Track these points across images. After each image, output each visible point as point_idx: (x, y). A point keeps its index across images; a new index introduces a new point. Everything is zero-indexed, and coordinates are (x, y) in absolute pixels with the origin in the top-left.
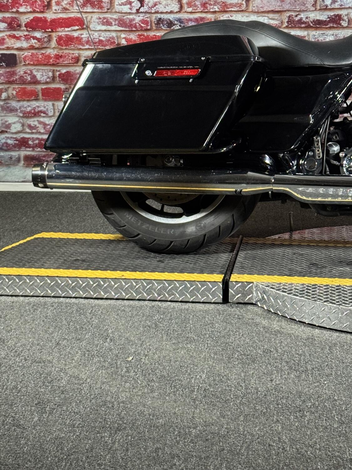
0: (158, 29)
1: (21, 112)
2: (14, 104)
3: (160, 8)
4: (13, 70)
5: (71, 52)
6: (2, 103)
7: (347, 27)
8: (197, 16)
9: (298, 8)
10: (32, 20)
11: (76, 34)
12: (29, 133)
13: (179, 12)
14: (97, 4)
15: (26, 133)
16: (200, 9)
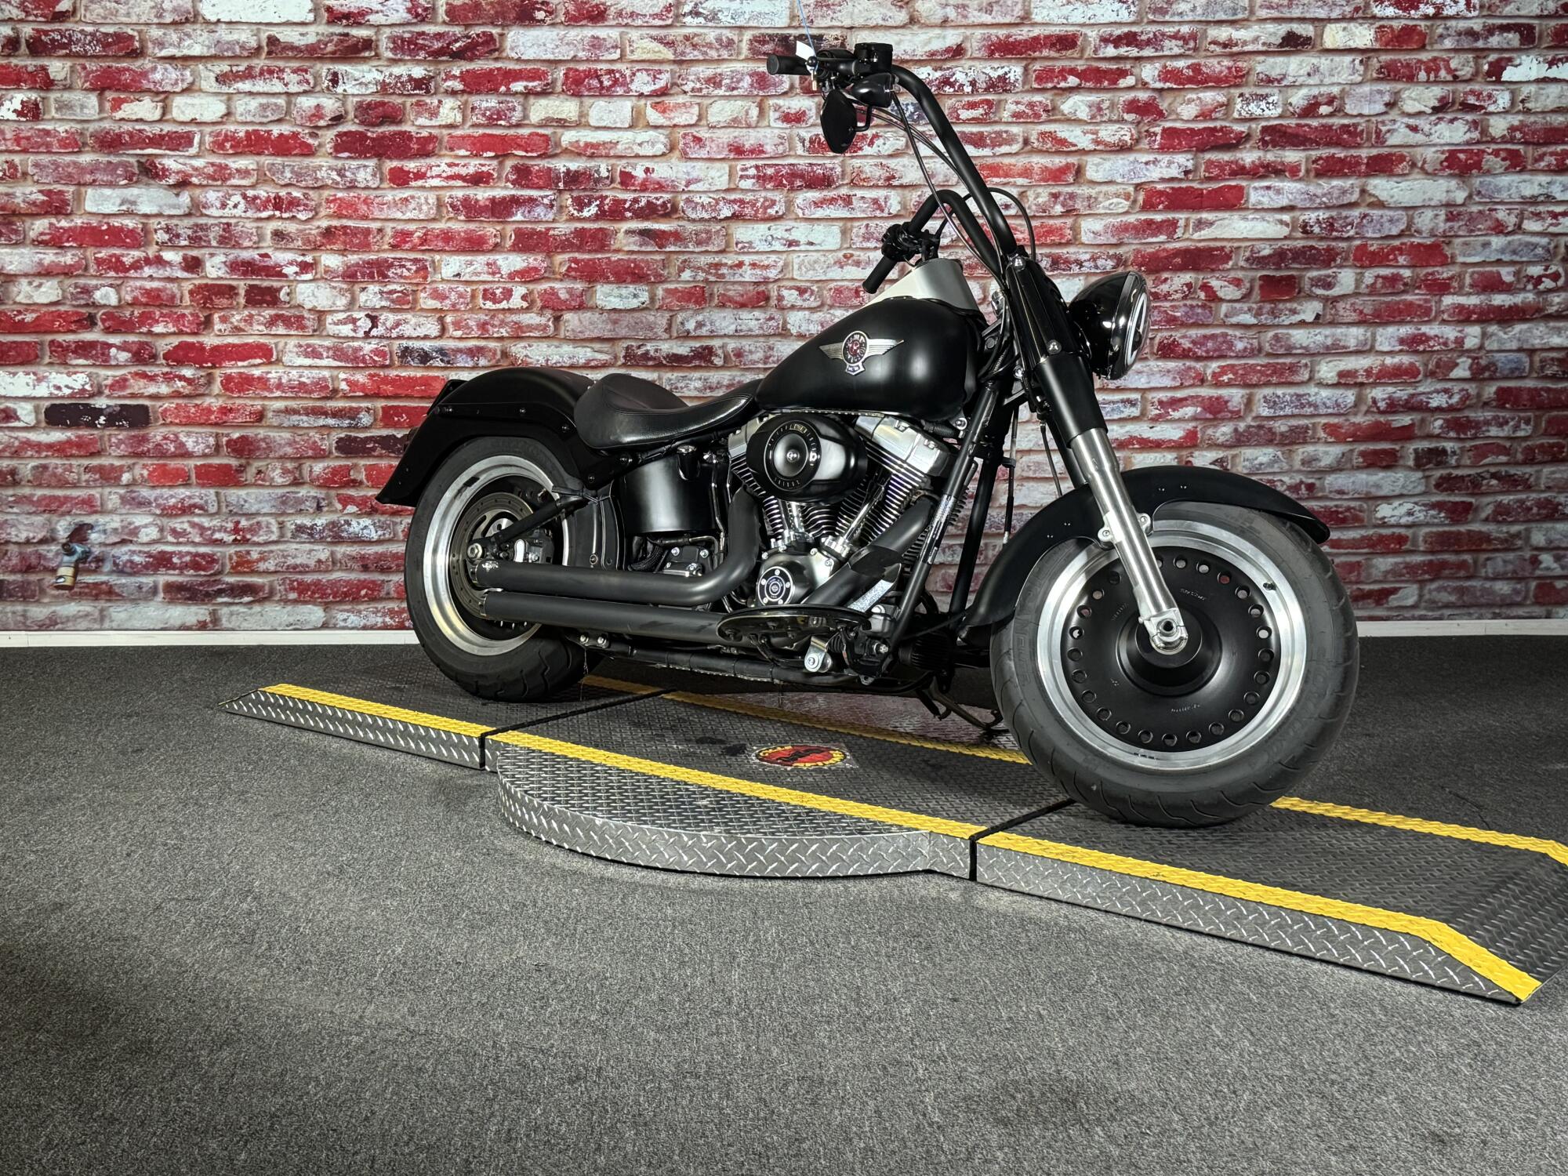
0: (404, 365)
1: (158, 506)
2: (145, 492)
3: (407, 330)
4: (142, 433)
5: (249, 402)
6: (122, 491)
7: (722, 367)
8: (471, 344)
9: (641, 334)
10: (176, 348)
11: (257, 372)
12: (172, 544)
13: (440, 337)
14: (295, 322)
15: (168, 543)
16: (476, 333)
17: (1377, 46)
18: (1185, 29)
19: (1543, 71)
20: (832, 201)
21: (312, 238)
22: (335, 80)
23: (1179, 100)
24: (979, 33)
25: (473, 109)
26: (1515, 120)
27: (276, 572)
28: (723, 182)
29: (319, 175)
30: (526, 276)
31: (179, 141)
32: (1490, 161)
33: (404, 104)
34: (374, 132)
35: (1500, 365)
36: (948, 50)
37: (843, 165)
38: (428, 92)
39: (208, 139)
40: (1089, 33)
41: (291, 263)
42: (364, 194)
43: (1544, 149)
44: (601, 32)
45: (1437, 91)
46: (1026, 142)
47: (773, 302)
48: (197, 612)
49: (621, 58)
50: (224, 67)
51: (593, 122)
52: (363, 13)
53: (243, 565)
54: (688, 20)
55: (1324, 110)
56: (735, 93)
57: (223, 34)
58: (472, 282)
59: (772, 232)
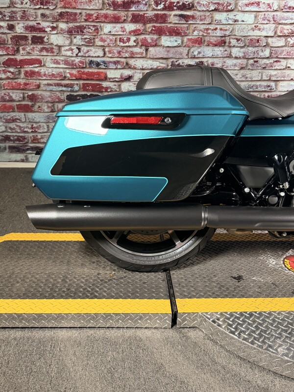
0: (91, 67)
1: (4, 119)
3: (91, 54)
5: (35, 81)
8: (115, 59)
9: (177, 57)
10: (7, 60)
11: (36, 70)
12: (10, 132)
13: (104, 57)
14: (51, 50)
15: (8, 132)
16: (117, 55)
20: (252, 4)
21: (55, 17)
30: (136, 32)
41: (48, 27)
47: (227, 44)
48: (20, 156)
53: (35, 140)
58: (115, 35)
59: (229, 16)
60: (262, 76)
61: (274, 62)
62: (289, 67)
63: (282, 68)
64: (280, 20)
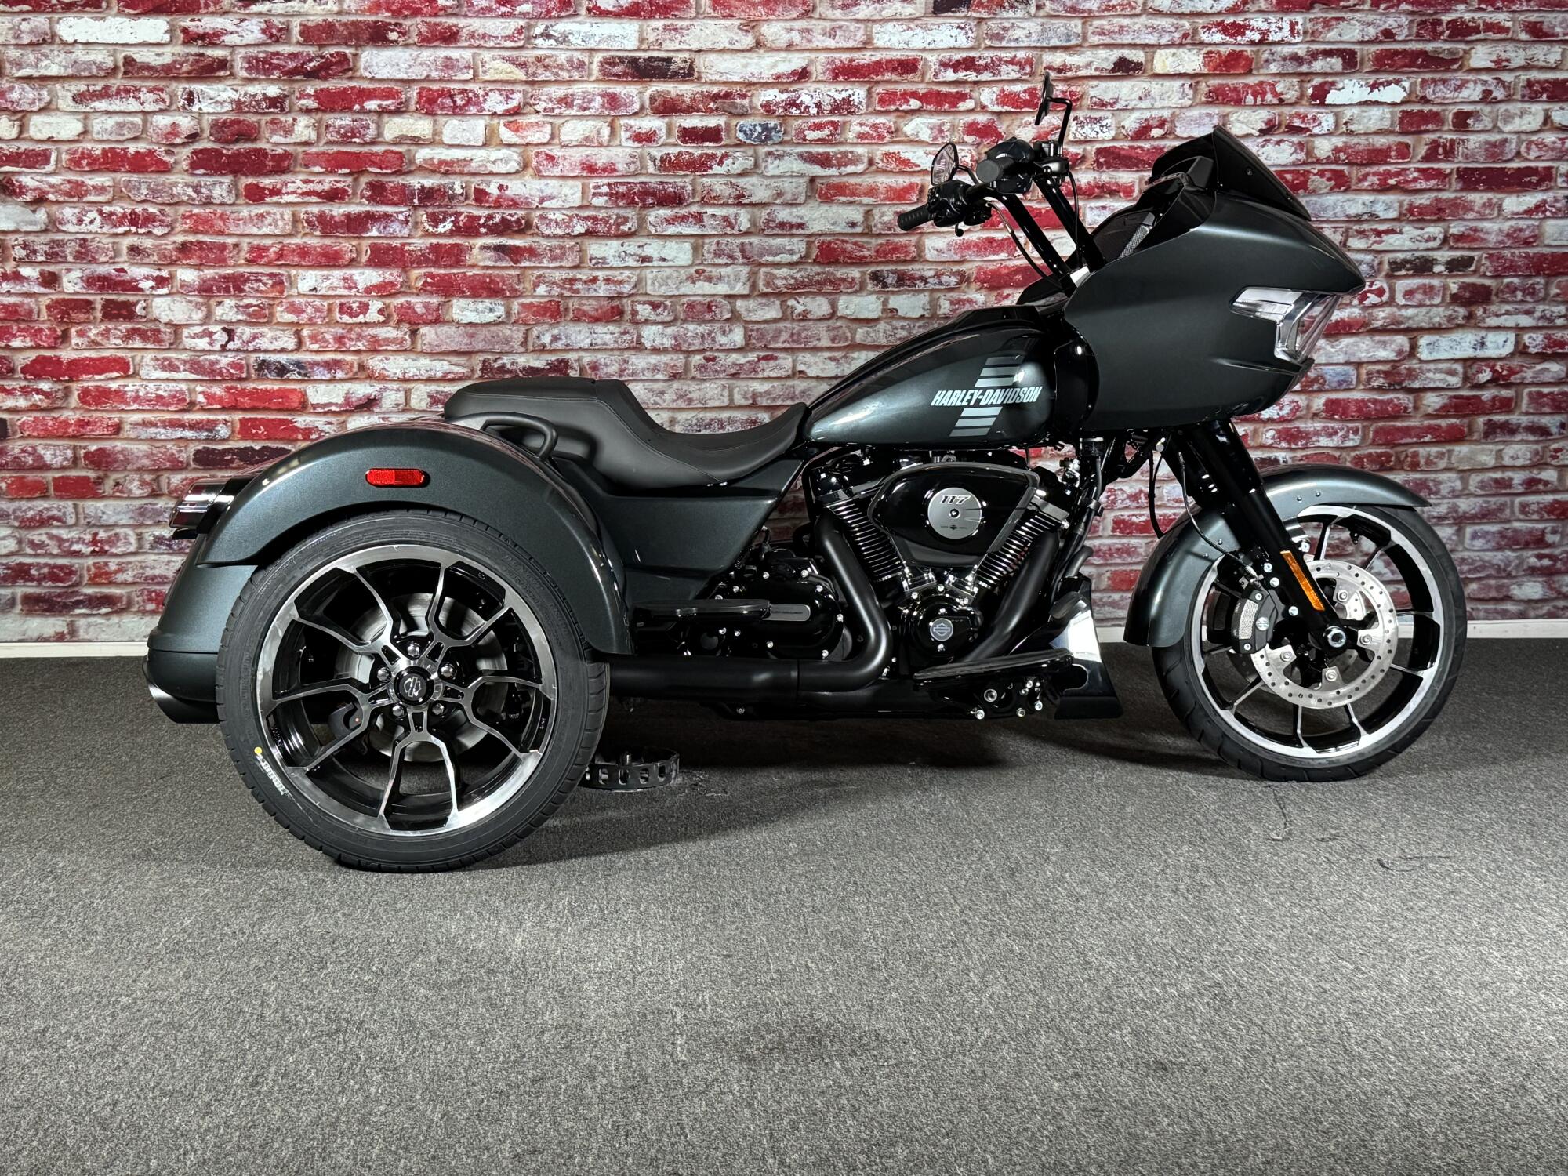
0: (261, 378)
1: (16, 518)
2: (3, 505)
3: (263, 343)
5: (107, 415)
8: (328, 357)
9: (498, 348)
10: (34, 362)
11: (114, 386)
12: (30, 555)
13: (297, 350)
14: (152, 336)
15: (26, 555)
16: (333, 346)
17: (1205, 71)
18: (1021, 55)
19: (1364, 94)
20: (684, 218)
21: (167, 253)
22: (190, 99)
23: (1017, 123)
24: (823, 56)
25: (327, 127)
26: (1339, 141)
27: (134, 583)
28: (576, 200)
29: (175, 191)
30: (383, 290)
31: (35, 159)
32: (1315, 181)
33: (259, 122)
34: (229, 150)
35: (1328, 377)
36: (794, 73)
37: (693, 183)
38: (282, 110)
39: (64, 157)
40: (930, 58)
41: (147, 278)
42: (219, 210)
43: (1368, 170)
44: (454, 53)
45: (1264, 114)
46: (871, 162)
47: (627, 316)
48: (54, 624)
49: (475, 78)
50: (81, 87)
51: (446, 140)
52: (217, 34)
53: (101, 576)
54: (539, 42)
55: (1156, 132)
56: (587, 113)
57: (80, 54)
58: (329, 297)
59: (625, 248)
60: (731, 395)
61: (760, 359)
62: (801, 372)
63: (783, 373)
64: (761, 255)
